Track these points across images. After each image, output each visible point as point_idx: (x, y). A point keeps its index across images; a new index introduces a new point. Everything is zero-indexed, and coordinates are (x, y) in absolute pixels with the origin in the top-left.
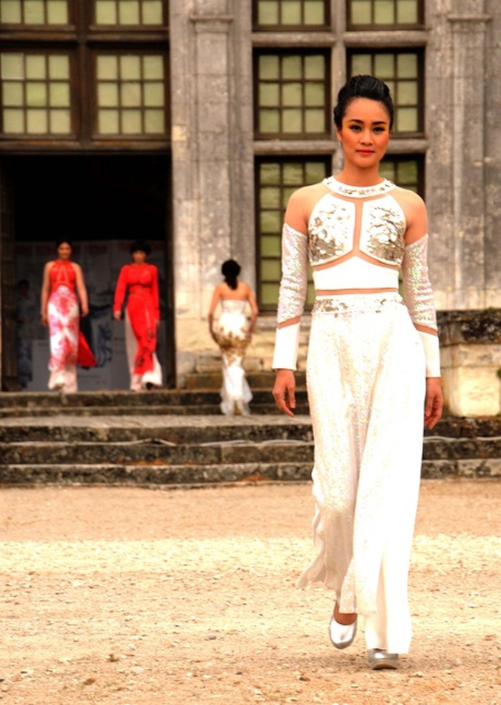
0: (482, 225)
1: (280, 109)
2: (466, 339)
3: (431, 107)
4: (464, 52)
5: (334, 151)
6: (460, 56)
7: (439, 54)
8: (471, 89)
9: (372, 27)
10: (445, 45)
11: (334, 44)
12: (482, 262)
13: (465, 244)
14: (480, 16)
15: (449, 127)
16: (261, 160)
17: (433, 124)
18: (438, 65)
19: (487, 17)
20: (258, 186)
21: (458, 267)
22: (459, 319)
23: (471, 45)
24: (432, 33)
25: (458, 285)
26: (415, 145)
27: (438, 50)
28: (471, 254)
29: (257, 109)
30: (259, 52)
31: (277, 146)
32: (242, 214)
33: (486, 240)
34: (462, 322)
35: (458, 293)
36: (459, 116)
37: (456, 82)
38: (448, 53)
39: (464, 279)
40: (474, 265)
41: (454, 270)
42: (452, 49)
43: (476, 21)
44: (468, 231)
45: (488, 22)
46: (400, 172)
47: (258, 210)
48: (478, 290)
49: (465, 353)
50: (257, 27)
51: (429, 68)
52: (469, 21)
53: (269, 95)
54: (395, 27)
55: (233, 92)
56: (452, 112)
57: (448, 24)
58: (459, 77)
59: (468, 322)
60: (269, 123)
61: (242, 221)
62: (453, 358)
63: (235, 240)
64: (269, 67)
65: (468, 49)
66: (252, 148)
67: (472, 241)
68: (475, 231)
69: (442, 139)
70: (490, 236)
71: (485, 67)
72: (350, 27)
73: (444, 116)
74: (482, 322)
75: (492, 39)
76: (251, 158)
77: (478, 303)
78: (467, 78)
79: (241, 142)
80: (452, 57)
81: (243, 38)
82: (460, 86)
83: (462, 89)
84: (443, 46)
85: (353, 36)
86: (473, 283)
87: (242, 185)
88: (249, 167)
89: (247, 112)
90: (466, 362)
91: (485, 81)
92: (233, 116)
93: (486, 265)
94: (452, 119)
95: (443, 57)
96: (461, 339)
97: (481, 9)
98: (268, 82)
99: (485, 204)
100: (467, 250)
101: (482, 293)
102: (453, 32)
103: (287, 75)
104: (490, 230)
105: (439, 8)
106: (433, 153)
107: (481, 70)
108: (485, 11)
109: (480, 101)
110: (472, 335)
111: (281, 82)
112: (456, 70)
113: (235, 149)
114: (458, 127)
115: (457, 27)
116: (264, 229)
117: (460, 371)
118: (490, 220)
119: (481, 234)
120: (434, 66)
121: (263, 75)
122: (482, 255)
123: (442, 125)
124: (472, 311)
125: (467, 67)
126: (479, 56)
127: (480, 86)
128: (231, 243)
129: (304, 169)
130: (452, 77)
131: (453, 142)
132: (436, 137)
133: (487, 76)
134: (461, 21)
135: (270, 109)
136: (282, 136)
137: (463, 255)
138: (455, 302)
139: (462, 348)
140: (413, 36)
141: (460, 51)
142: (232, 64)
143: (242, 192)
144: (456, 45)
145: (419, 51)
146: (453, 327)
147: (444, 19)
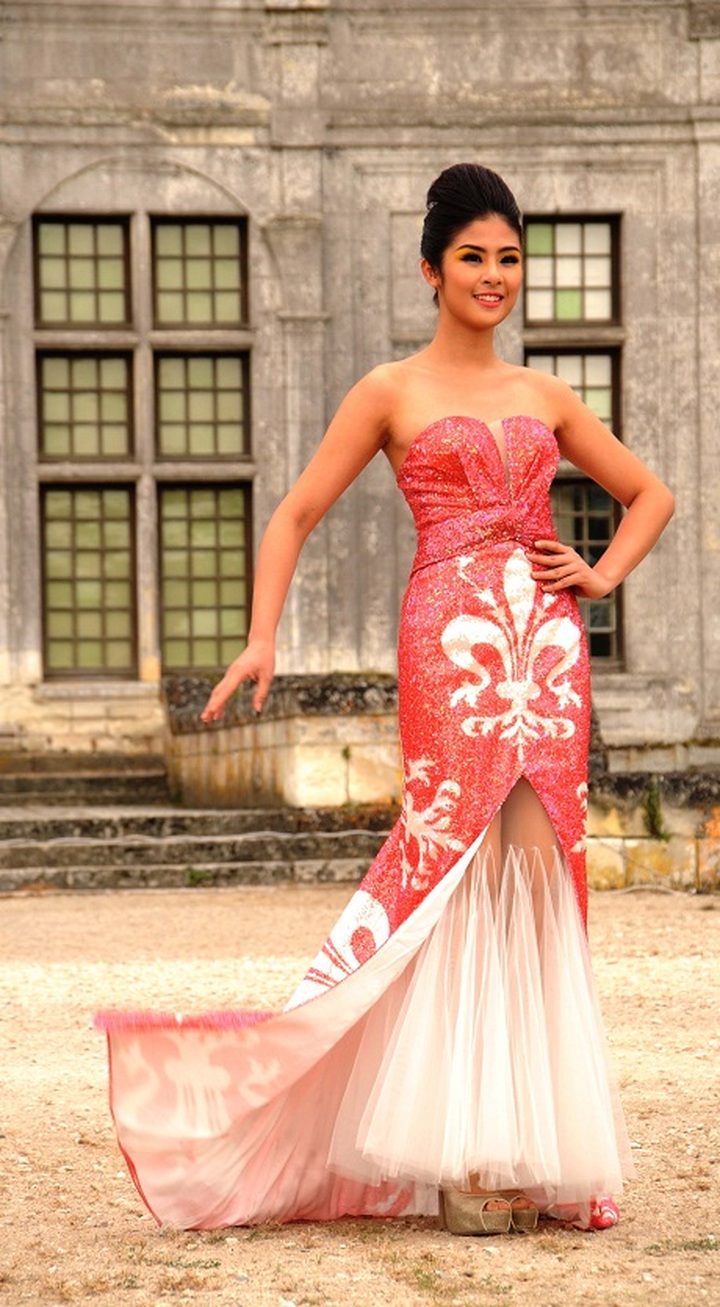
0: (324, 569)
1: (71, 425)
2: (304, 709)
3: (259, 423)
4: (298, 357)
5: (138, 477)
6: (294, 363)
7: (268, 359)
8: (308, 403)
9: (185, 326)
10: (275, 349)
11: (136, 345)
12: (325, 614)
13: (304, 592)
14: (317, 314)
15: (283, 448)
16: (46, 487)
17: (262, 445)
18: (267, 372)
19: (326, 315)
20: (44, 519)
21: (295, 622)
22: (295, 685)
23: (307, 348)
24: (259, 333)
25: (296, 642)
26: (240, 470)
27: (267, 354)
28: (311, 605)
29: (41, 424)
30: (42, 354)
31: (68, 471)
32: (23, 555)
33: (329, 587)
34: (299, 690)
35: (296, 653)
36: (294, 434)
37: (290, 393)
38: (279, 358)
39: (303, 635)
40: (315, 618)
41: (290, 625)
42: (284, 353)
43: (313, 321)
44: (307, 577)
45: (328, 321)
46: (223, 502)
47: (44, 549)
48: (320, 650)
49: (304, 729)
50: (39, 324)
51: (255, 376)
52: (304, 320)
53: (56, 407)
54: (213, 325)
55: (10, 403)
56: (285, 430)
57: (279, 323)
58: (293, 388)
59: (307, 689)
60: (56, 442)
61: (23, 563)
62: (288, 734)
63: (14, 586)
64: (56, 373)
65: (303, 354)
66: (37, 472)
67: (312, 589)
68: (317, 576)
69: (274, 462)
70: (335, 583)
71: (325, 376)
72: (157, 326)
73: (276, 435)
74: (324, 690)
75: (332, 342)
76: (34, 486)
77: (321, 665)
78: (303, 388)
79: (22, 464)
80: (284, 363)
81: (22, 338)
82: (294, 400)
83: (297, 402)
84: (273, 349)
85: (161, 337)
86: (314, 641)
87: (23, 518)
88: (32, 495)
89: (29, 429)
90: (304, 739)
91: (325, 392)
92: (11, 433)
93: (330, 618)
94: (285, 439)
95: (273, 365)
96: (298, 710)
97: (318, 305)
98: (55, 391)
99: (328, 542)
100: (306, 600)
101: (325, 653)
102: (284, 333)
103: (79, 383)
104: (335, 574)
105: (267, 303)
106: (263, 480)
107: (319, 380)
108: (324, 307)
109: (320, 417)
110: (312, 705)
111: (71, 392)
112: (289, 379)
113: (15, 473)
114: (293, 448)
115: (289, 326)
116: (52, 573)
117: (297, 750)
118: (334, 562)
119: (324, 581)
120: (262, 374)
121: (48, 383)
122: (324, 606)
123: (273, 446)
124: (314, 676)
125: (302, 376)
126: (318, 362)
127: (320, 399)
128: (10, 590)
129: (101, 498)
130: (284, 387)
131: (287, 467)
132: (267, 460)
133: (327, 387)
134: (293, 320)
135: (58, 424)
136: (73, 458)
137: (301, 607)
138: (292, 664)
139: (300, 722)
140: (236, 338)
141: (293, 356)
142: (9, 369)
143: (23, 527)
144: (289, 347)
145: (243, 355)
146: (288, 696)
147: (273, 317)
